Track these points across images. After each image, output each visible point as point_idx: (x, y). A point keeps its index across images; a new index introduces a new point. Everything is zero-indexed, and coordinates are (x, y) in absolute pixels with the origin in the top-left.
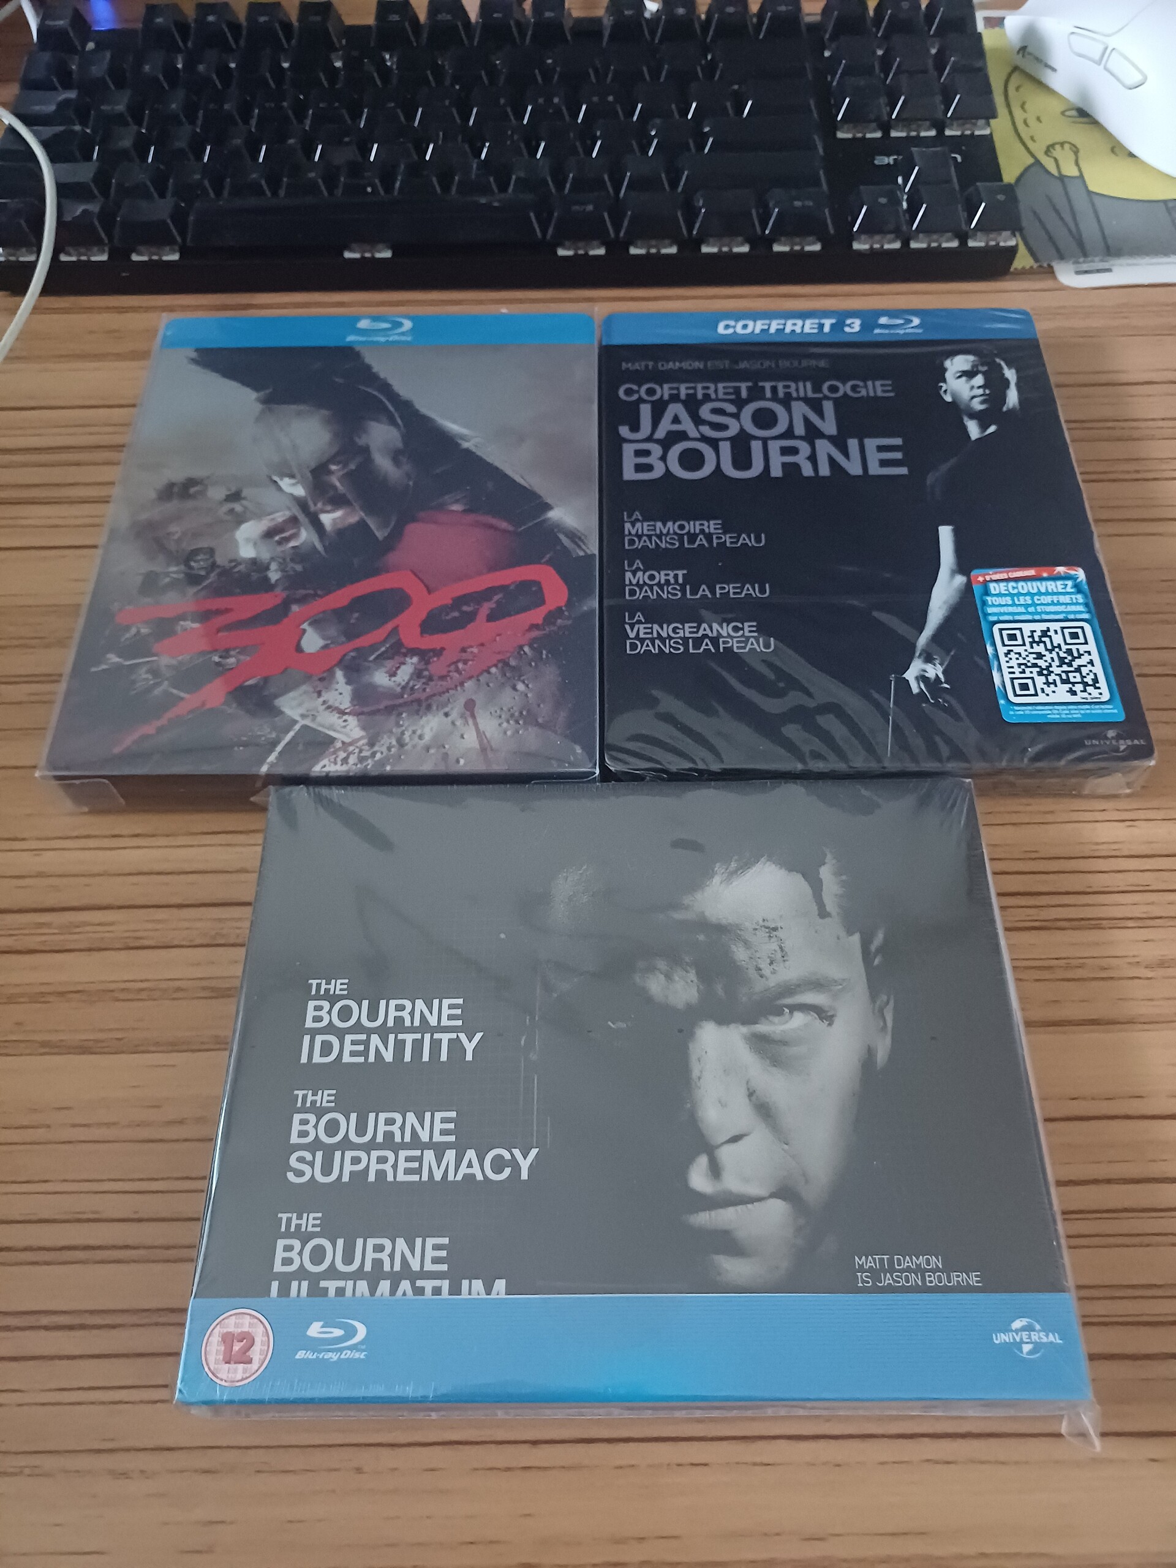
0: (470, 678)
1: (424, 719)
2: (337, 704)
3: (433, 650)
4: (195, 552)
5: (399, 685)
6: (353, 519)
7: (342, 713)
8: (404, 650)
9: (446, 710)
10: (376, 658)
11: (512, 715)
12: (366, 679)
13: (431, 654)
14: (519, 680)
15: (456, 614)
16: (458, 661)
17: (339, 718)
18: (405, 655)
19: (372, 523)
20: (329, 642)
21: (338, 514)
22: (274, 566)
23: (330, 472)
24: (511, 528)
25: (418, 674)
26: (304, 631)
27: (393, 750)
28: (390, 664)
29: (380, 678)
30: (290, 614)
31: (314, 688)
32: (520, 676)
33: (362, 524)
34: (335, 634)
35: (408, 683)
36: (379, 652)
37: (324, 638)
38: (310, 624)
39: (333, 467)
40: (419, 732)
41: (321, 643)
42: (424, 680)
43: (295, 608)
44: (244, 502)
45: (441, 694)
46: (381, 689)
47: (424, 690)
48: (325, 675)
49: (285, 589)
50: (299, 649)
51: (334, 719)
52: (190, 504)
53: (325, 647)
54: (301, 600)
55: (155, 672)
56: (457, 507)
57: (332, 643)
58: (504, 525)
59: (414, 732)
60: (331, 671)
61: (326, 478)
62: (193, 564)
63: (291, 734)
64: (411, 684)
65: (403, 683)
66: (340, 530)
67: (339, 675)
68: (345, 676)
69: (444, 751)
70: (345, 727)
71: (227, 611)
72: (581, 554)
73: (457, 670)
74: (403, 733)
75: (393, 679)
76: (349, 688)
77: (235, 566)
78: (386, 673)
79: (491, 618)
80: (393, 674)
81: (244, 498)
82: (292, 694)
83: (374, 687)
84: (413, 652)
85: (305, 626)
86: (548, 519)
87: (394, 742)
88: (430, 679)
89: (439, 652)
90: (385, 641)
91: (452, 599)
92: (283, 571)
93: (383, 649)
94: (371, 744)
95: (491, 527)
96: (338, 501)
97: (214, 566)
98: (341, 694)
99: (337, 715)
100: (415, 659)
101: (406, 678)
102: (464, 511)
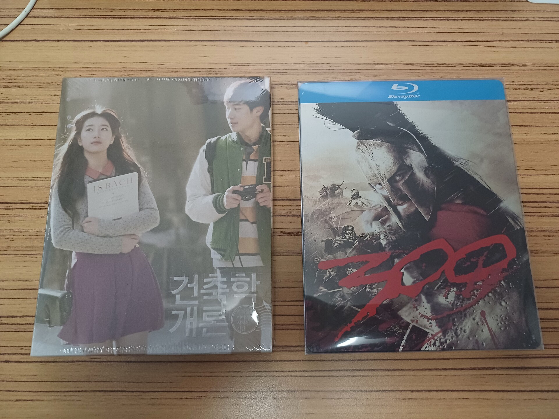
0: (481, 299)
1: (465, 322)
2: (425, 314)
3: (462, 284)
4: (345, 229)
5: (450, 303)
6: (412, 209)
7: (428, 319)
8: (449, 284)
9: (474, 316)
10: (438, 289)
11: (502, 319)
12: (435, 300)
13: (461, 286)
14: (502, 300)
15: (469, 263)
16: (474, 290)
17: (428, 321)
18: (450, 287)
19: (421, 211)
20: (415, 279)
21: (405, 206)
22: (382, 237)
23: (397, 182)
24: (485, 213)
25: (457, 297)
26: (403, 273)
27: (454, 338)
28: (444, 292)
29: (441, 299)
30: (395, 264)
31: (414, 305)
32: (502, 298)
33: (417, 211)
34: (417, 275)
35: (454, 302)
36: (438, 285)
37: (413, 277)
38: (405, 270)
39: (398, 178)
40: (463, 329)
41: (412, 280)
42: (461, 301)
43: (397, 261)
44: (361, 199)
45: (470, 307)
46: (442, 306)
47: (462, 305)
48: (417, 298)
49: (390, 249)
50: (403, 284)
51: (425, 322)
52: (336, 201)
53: (414, 282)
54: (398, 256)
55: (343, 297)
56: (459, 201)
57: (417, 280)
58: (482, 211)
59: (461, 329)
60: (419, 295)
61: (396, 184)
62: (345, 235)
63: (409, 330)
64: (456, 303)
65: (452, 302)
66: (408, 215)
67: (423, 297)
68: (427, 299)
69: (475, 338)
70: (431, 326)
71: (367, 262)
72: (519, 228)
73: (475, 295)
74: (456, 329)
75: (447, 300)
76: (429, 305)
77: (365, 237)
78: (444, 297)
79: (485, 265)
80: (447, 297)
81: (361, 197)
82: (405, 309)
83: (439, 304)
84: (453, 285)
85: (403, 271)
86: (500, 208)
87: (454, 335)
88: (463, 300)
89: (465, 285)
90: (439, 279)
91: (465, 255)
92: (387, 239)
93: (440, 283)
94: (445, 336)
95: (476, 213)
96: (404, 199)
97: (355, 237)
98: (426, 308)
99: (426, 320)
100: (455, 289)
101: (453, 299)
102: (462, 204)
